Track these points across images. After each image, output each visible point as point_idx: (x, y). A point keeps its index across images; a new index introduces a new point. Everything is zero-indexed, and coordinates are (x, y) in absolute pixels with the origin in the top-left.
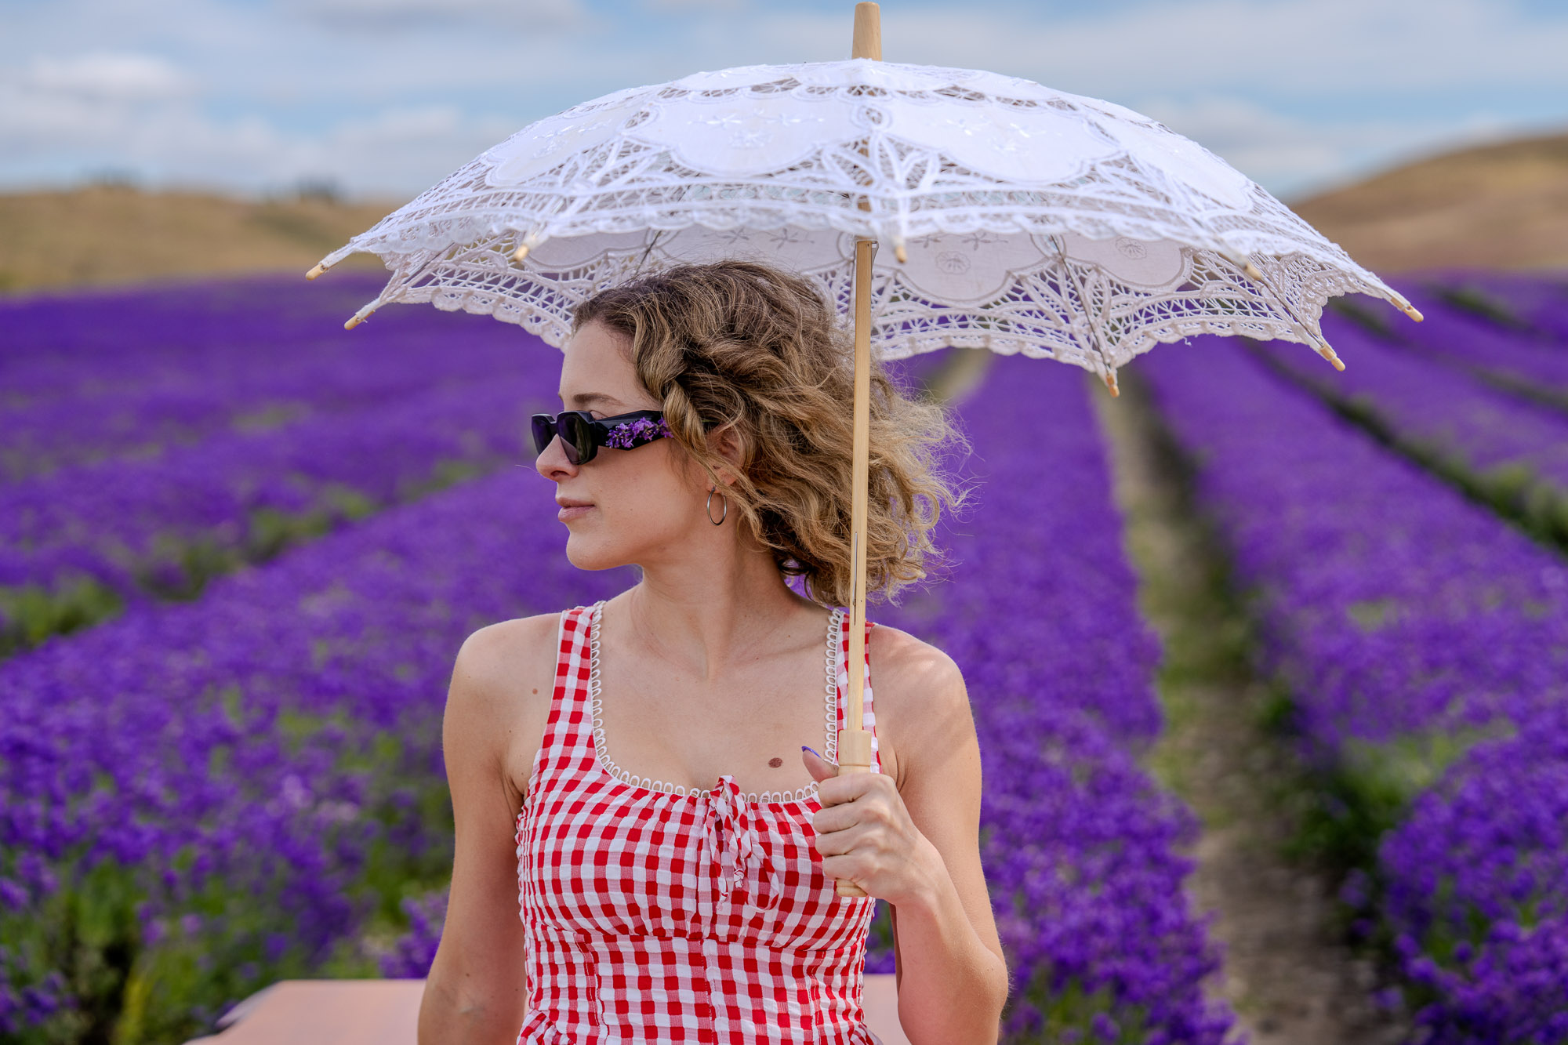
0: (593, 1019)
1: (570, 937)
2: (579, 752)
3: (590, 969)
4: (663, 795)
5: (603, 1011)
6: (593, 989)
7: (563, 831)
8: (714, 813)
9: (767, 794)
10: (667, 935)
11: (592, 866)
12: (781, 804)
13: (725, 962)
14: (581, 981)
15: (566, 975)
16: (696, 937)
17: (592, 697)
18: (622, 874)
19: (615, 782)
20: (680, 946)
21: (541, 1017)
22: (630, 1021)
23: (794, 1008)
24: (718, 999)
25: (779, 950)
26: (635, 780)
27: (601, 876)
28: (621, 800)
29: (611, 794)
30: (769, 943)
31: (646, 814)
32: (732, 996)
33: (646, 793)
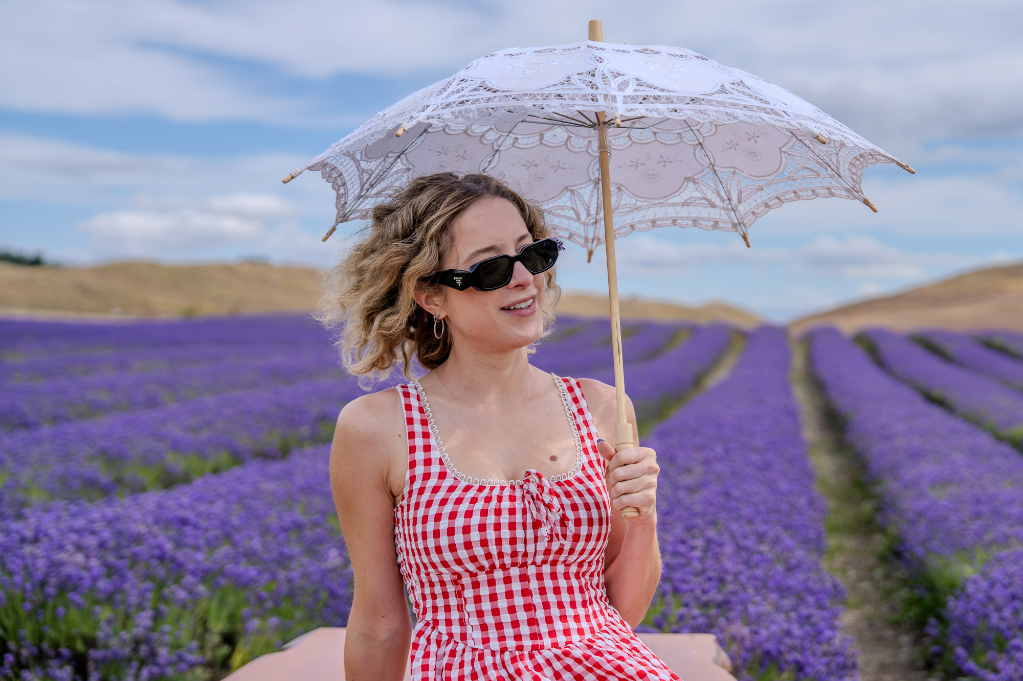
0: (462, 622)
1: (447, 578)
2: (435, 469)
3: (459, 594)
4: (494, 487)
5: (469, 618)
6: (462, 605)
7: (425, 519)
8: (528, 492)
9: (553, 476)
10: (507, 567)
11: (462, 535)
12: (562, 481)
13: (540, 577)
14: (453, 601)
15: (442, 599)
16: (524, 565)
17: (433, 436)
18: (481, 536)
19: (463, 484)
20: (515, 572)
21: (427, 624)
22: (486, 621)
23: (578, 597)
24: (537, 599)
25: (569, 565)
26: (476, 481)
27: (468, 540)
28: (471, 494)
29: (463, 491)
30: (564, 562)
31: (488, 500)
32: (545, 596)
33: (484, 487)
